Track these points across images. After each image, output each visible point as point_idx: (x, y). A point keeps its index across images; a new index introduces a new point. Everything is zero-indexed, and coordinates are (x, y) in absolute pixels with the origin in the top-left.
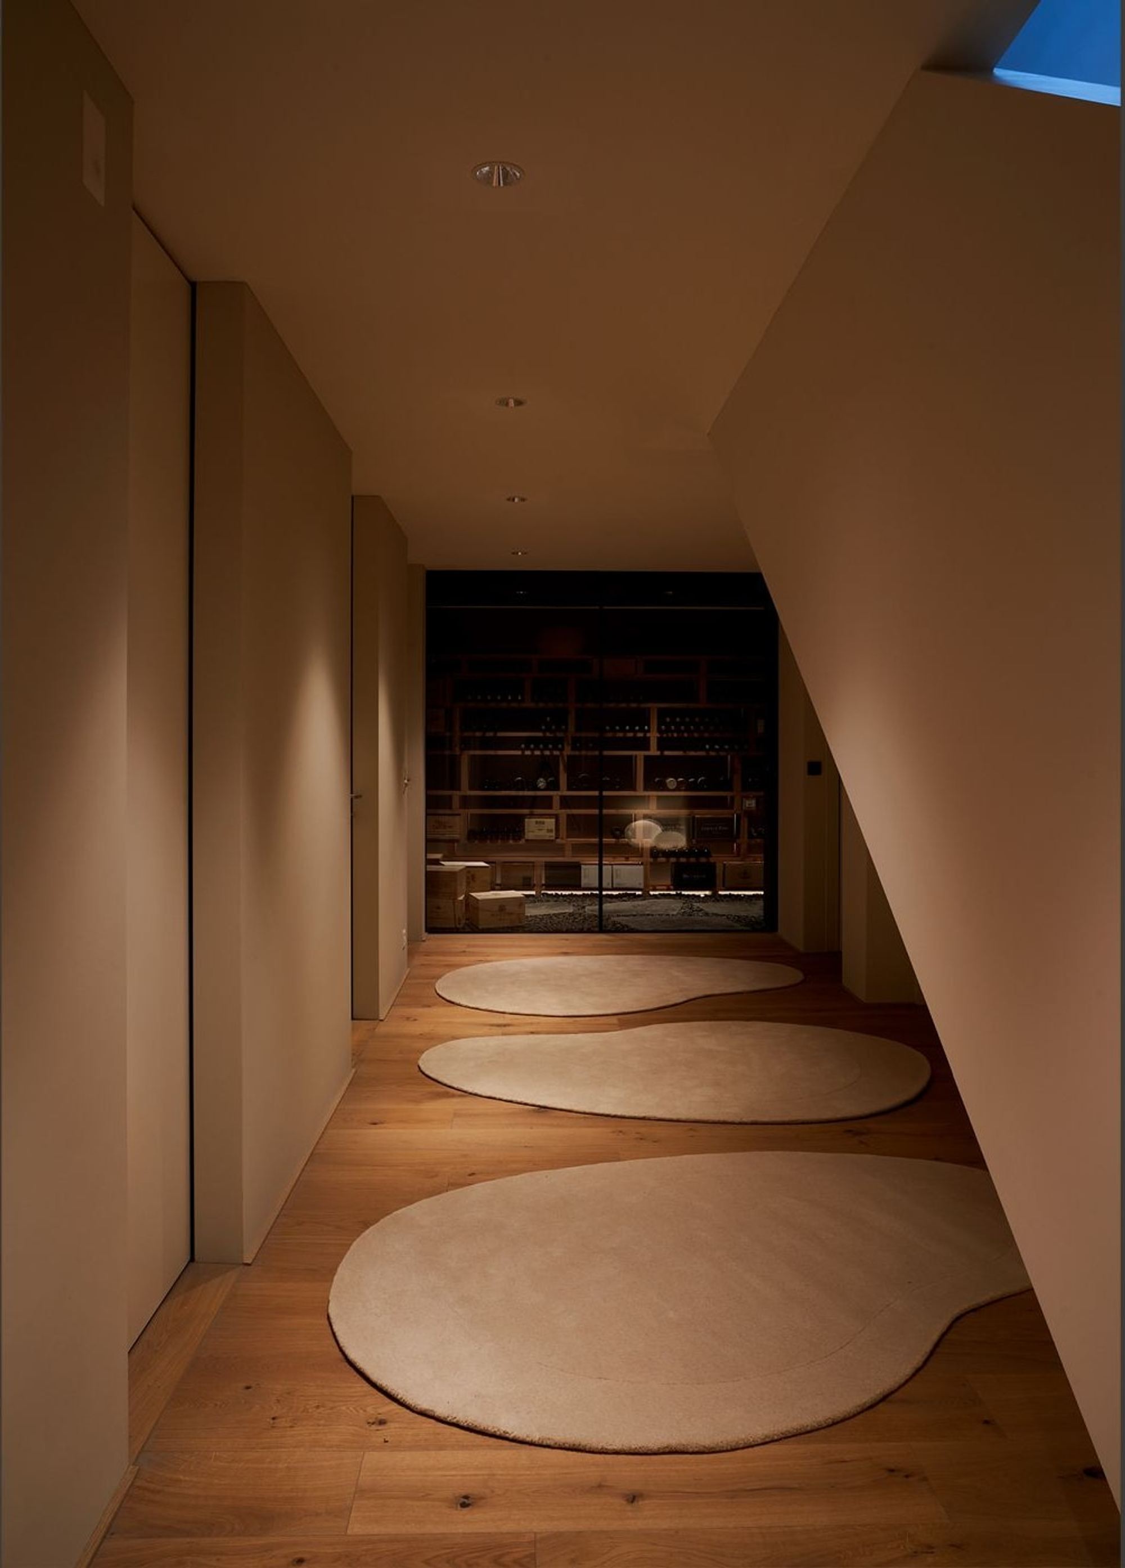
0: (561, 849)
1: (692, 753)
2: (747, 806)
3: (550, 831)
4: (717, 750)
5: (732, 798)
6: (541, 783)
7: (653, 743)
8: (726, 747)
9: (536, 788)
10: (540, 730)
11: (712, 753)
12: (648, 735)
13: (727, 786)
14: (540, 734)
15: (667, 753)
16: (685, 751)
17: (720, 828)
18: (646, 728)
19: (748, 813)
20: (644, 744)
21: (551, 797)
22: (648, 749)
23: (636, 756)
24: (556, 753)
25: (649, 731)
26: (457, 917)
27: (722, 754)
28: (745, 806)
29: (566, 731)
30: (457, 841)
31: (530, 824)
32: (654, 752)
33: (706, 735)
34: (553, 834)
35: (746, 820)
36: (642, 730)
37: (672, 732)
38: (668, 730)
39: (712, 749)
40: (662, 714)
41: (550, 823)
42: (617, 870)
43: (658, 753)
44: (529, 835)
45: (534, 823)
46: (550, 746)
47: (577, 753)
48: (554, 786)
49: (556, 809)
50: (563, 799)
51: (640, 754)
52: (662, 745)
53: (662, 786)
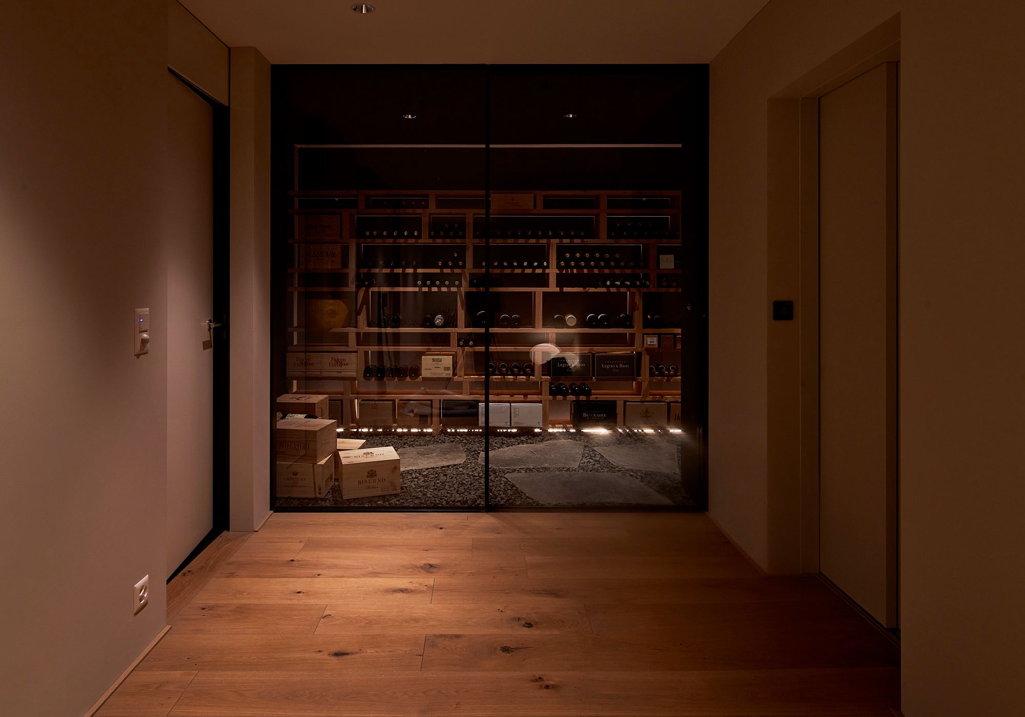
0: (458, 387)
1: (592, 290)
2: (649, 343)
3: (448, 369)
4: (617, 286)
5: (633, 336)
6: (439, 319)
7: (553, 280)
8: (628, 283)
9: (433, 325)
10: (437, 267)
11: (613, 290)
12: (547, 271)
13: (627, 322)
14: (438, 271)
15: (566, 289)
16: (585, 288)
17: (621, 366)
18: (545, 264)
19: (650, 351)
20: (543, 280)
21: (448, 335)
22: (546, 285)
23: (535, 292)
24: (454, 289)
25: (548, 267)
26: (317, 486)
27: (623, 290)
28: (647, 344)
29: (464, 267)
30: (355, 379)
31: (426, 361)
32: (553, 288)
33: (607, 271)
34: (451, 372)
35: (648, 357)
36: (540, 266)
37: (572, 268)
38: (568, 266)
39: (612, 285)
40: (561, 250)
41: (448, 361)
42: (515, 409)
43: (558, 290)
44: (425, 373)
45: (431, 362)
46: (447, 283)
47: (474, 290)
48: (451, 321)
49: (454, 348)
50: (461, 336)
51: (539, 291)
52: (562, 280)
53: (562, 323)
